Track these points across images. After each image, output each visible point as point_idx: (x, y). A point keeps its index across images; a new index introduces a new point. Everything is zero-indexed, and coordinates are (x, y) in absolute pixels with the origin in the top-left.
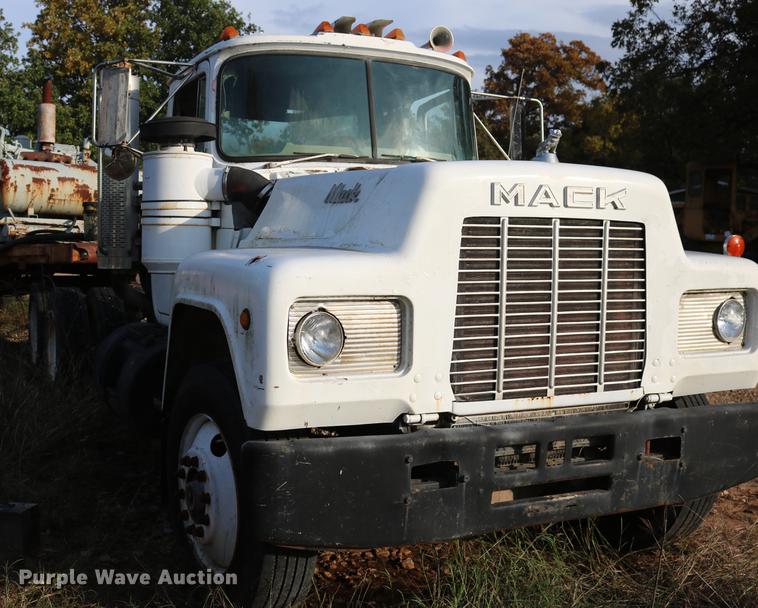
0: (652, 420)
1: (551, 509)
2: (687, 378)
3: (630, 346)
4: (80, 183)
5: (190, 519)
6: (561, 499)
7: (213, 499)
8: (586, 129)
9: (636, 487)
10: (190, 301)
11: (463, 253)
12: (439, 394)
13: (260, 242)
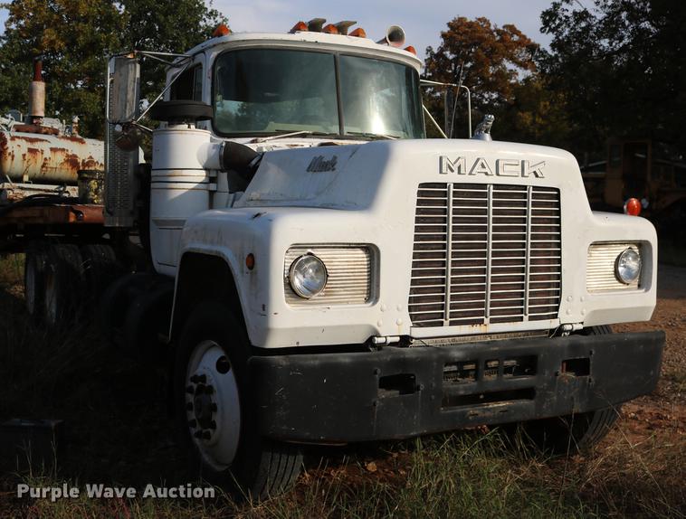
0: (567, 344)
1: (488, 414)
2: (595, 312)
3: (549, 285)
4: (70, 153)
5: (198, 425)
6: (496, 405)
7: (219, 407)
8: (517, 105)
9: (555, 398)
10: (199, 249)
11: (418, 211)
12: (400, 321)
13: (252, 203)
